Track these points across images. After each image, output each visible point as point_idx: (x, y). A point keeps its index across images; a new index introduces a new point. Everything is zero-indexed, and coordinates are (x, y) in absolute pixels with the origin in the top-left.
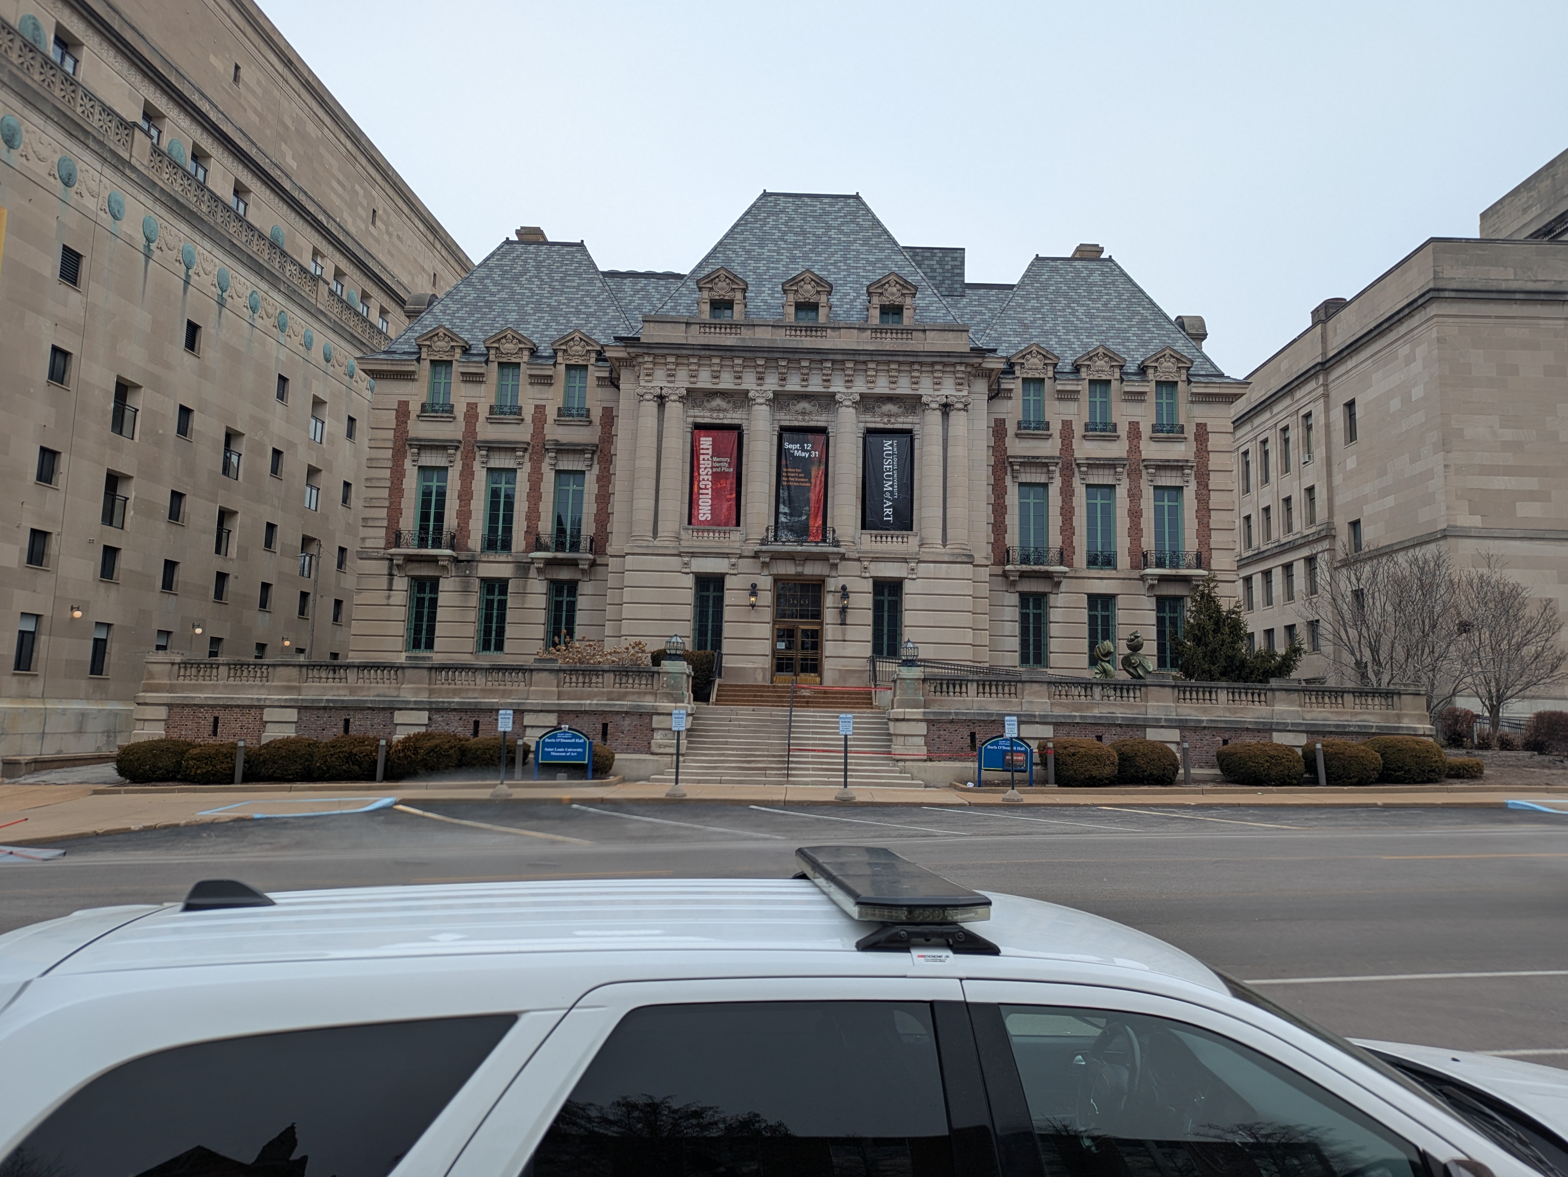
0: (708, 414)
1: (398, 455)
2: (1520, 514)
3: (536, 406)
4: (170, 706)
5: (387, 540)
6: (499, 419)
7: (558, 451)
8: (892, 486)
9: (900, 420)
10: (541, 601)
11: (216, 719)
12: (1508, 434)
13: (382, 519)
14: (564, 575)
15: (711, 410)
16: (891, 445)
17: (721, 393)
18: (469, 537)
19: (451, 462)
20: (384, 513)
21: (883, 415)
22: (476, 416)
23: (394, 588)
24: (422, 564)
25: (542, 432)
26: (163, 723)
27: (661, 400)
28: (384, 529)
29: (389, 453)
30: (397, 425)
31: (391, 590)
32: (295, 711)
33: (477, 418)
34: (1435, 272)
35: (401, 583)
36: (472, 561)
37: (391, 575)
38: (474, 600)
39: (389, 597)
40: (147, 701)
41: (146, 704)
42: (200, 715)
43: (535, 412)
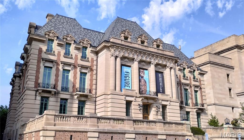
0: (124, 62)
1: (39, 62)
2: (223, 101)
3: (76, 55)
4: (56, 131)
5: (35, 85)
6: (67, 57)
7: (82, 67)
8: (161, 84)
9: (161, 69)
10: (77, 106)
11: (71, 136)
12: (220, 87)
13: (34, 79)
14: (83, 99)
15: (125, 61)
16: (160, 75)
17: (128, 58)
18: (58, 87)
19: (54, 66)
20: (34, 77)
21: (158, 68)
22: (60, 55)
23: (37, 99)
24: (45, 93)
25: (77, 62)
26: (53, 138)
27: (116, 57)
28: (34, 82)
29: (36, 61)
30: (39, 54)
31: (35, 100)
32: (98, 133)
33: (60, 56)
34: (209, 58)
35: (39, 98)
36: (59, 93)
37: (36, 95)
38: (59, 104)
39: (35, 102)
40: (48, 129)
41: (47, 130)
42: (66, 134)
43: (75, 56)
